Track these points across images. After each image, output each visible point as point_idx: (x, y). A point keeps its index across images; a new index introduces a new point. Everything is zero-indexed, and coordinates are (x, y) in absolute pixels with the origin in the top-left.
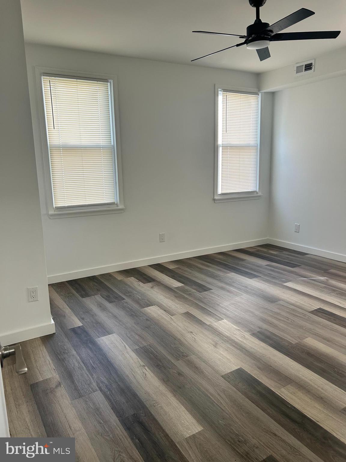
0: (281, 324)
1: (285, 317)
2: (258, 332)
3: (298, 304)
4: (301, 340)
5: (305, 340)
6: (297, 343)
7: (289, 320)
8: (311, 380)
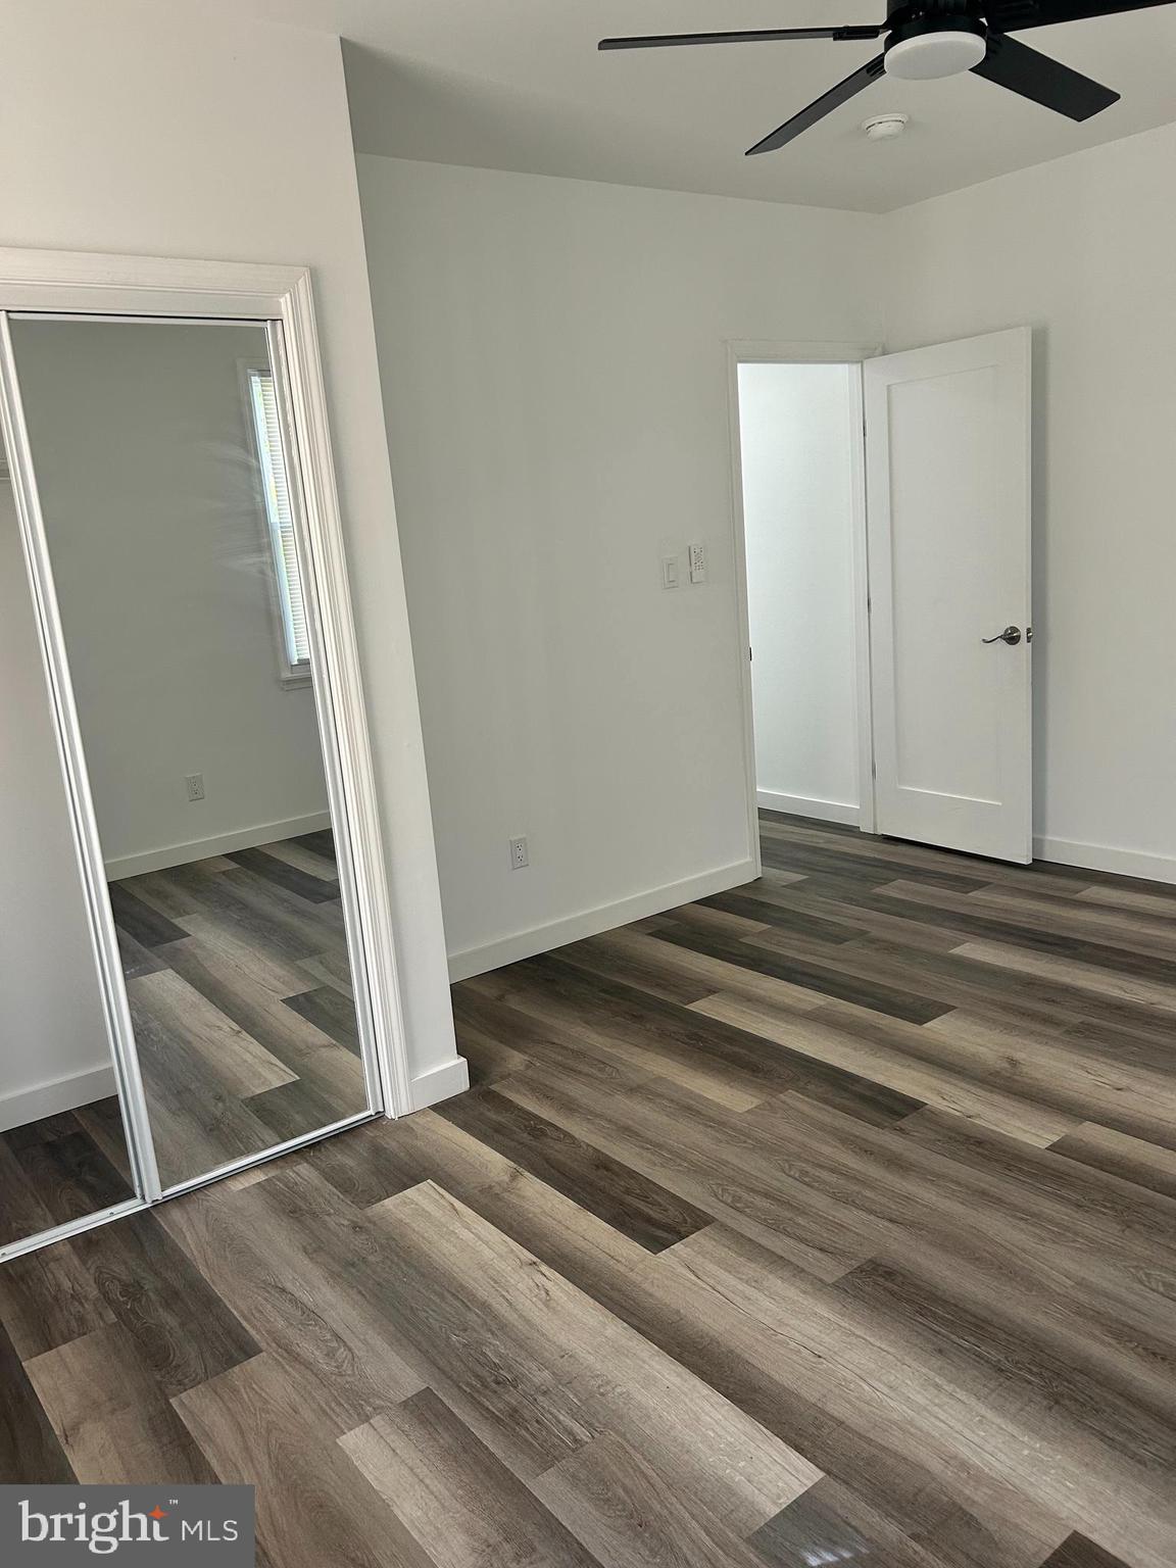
0: (826, 1150)
1: (812, 1187)
2: (903, 1116)
3: (752, 1269)
4: (769, 1104)
5: (757, 1102)
6: (781, 1093)
7: (801, 1171)
8: (763, 1021)
